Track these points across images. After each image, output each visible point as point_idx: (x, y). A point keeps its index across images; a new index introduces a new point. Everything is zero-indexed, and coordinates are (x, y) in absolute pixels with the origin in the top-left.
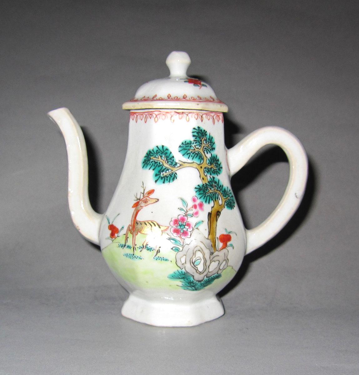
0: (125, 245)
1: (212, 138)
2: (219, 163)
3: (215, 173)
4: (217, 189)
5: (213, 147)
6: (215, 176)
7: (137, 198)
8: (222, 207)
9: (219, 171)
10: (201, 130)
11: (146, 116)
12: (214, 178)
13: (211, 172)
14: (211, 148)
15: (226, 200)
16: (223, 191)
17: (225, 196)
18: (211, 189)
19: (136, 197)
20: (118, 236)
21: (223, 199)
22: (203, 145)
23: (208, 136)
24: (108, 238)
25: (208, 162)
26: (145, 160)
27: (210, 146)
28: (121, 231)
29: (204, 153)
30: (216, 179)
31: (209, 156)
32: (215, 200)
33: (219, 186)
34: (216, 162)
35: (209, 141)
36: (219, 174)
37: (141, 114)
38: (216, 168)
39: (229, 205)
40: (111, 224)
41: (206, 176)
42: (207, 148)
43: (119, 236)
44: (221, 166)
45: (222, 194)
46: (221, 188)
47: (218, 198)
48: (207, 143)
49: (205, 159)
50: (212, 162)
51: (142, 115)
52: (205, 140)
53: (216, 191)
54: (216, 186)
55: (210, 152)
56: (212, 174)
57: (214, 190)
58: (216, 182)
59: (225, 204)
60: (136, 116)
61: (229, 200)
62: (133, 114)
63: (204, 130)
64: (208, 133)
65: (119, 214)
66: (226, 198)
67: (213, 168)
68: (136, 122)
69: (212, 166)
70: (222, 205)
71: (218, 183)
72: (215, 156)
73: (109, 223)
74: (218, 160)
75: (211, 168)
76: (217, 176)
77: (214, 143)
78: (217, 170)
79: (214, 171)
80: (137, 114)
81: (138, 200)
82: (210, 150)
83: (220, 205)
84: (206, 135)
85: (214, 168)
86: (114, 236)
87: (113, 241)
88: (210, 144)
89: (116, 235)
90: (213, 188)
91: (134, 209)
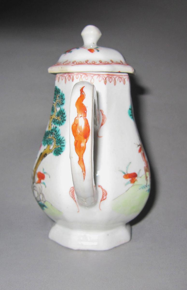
1: (63, 95)
2: (64, 116)
3: (59, 124)
4: (54, 136)
5: (63, 102)
6: (58, 126)
8: (50, 151)
9: (62, 123)
10: (57, 89)
12: (56, 127)
13: (56, 123)
14: (61, 103)
15: (56, 147)
16: (58, 140)
17: (57, 144)
18: (50, 135)
21: (55, 145)
22: (57, 101)
23: (61, 94)
25: (56, 114)
27: (61, 102)
29: (56, 106)
30: (57, 129)
31: (58, 109)
32: (49, 145)
33: (57, 134)
34: (62, 115)
35: (61, 98)
36: (62, 125)
38: (61, 120)
39: (56, 152)
41: (52, 125)
42: (59, 103)
44: (65, 119)
45: (56, 141)
46: (58, 136)
47: (51, 144)
48: (60, 99)
49: (55, 111)
50: (59, 115)
52: (59, 97)
53: (53, 138)
54: (54, 134)
55: (60, 107)
56: (56, 124)
57: (52, 137)
58: (56, 131)
59: (54, 150)
61: (58, 147)
63: (59, 89)
64: (61, 91)
66: (57, 146)
67: (58, 120)
69: (58, 118)
70: (51, 150)
71: (57, 132)
72: (63, 111)
74: (64, 114)
75: (57, 120)
76: (60, 126)
77: (64, 99)
78: (61, 122)
79: (58, 122)
82: (60, 104)
83: (50, 150)
84: (60, 92)
85: (60, 120)
88: (61, 100)
90: (52, 135)
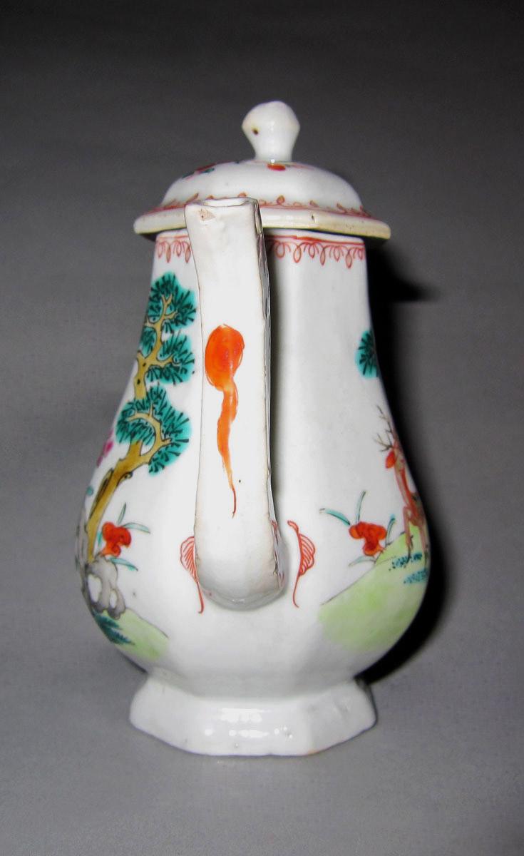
0: (409, 557)
7: (385, 445)
11: (349, 253)
19: (382, 444)
20: (389, 544)
24: (359, 561)
26: (362, 356)
28: (392, 529)
37: (335, 245)
40: (353, 522)
43: (390, 541)
51: (336, 247)
60: (320, 249)
62: (311, 242)
65: (364, 494)
68: (323, 263)
73: (349, 524)
80: (324, 244)
81: (390, 449)
86: (378, 548)
87: (375, 562)
89: (382, 543)
91: (392, 470)
